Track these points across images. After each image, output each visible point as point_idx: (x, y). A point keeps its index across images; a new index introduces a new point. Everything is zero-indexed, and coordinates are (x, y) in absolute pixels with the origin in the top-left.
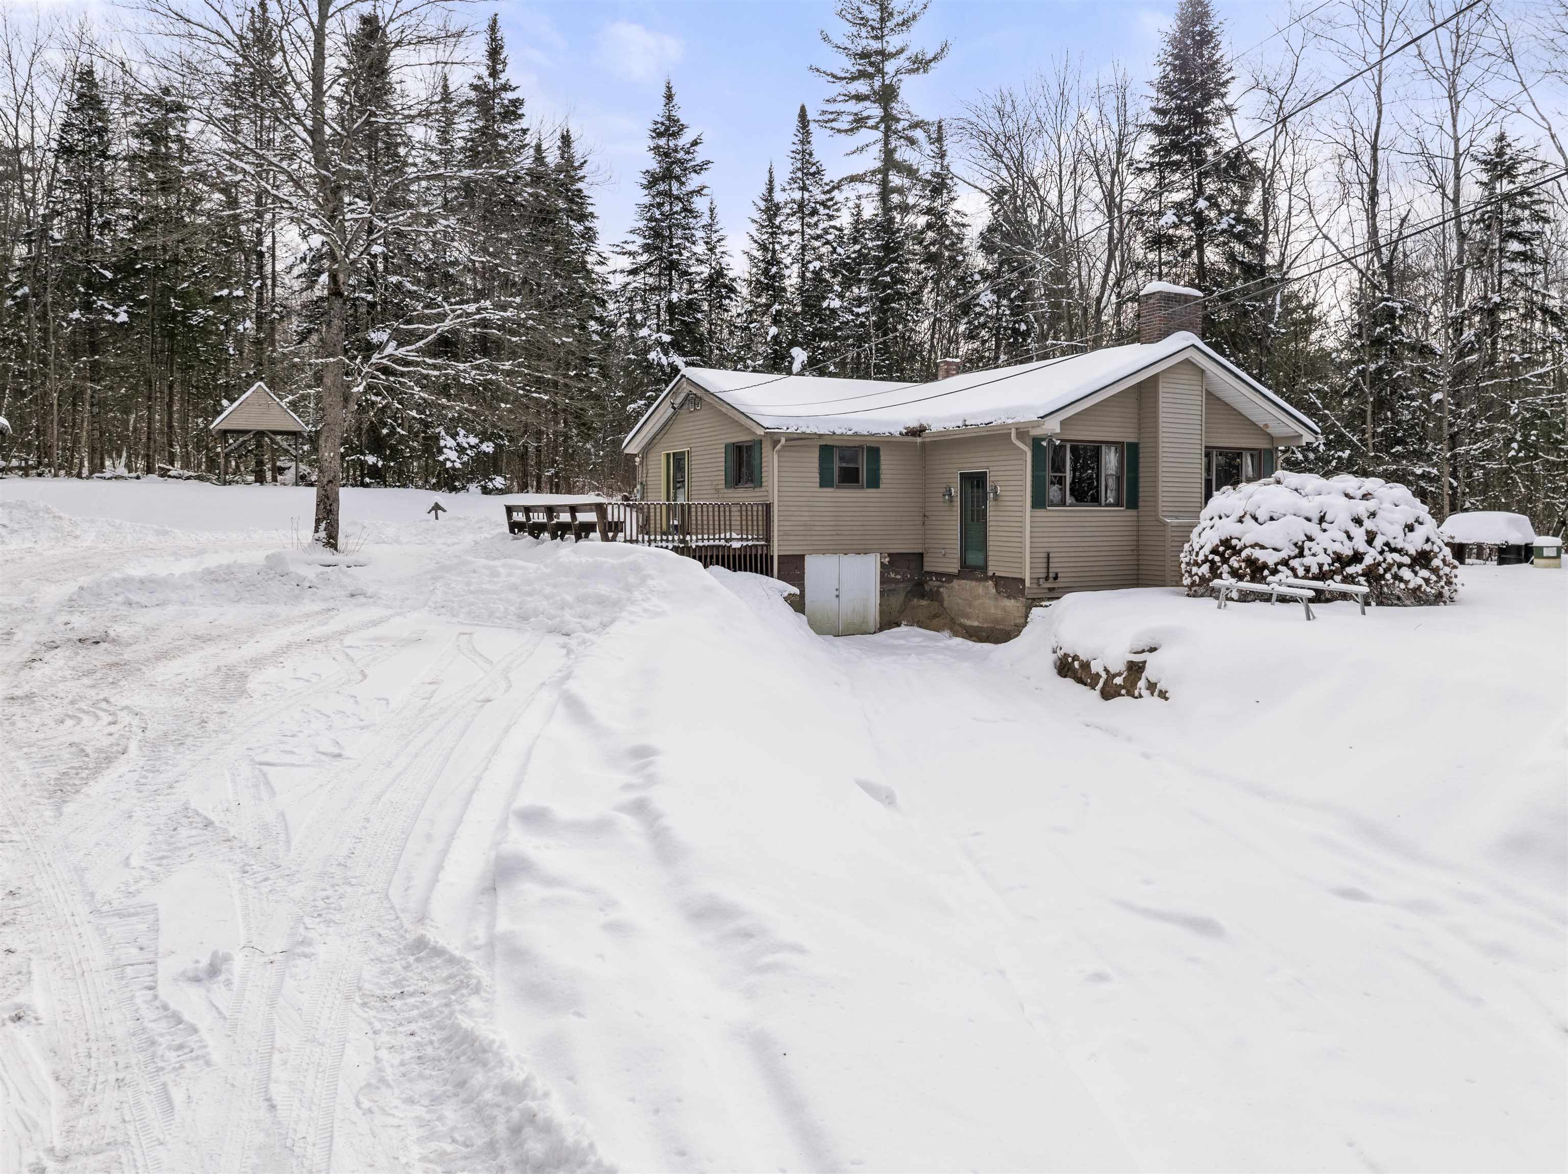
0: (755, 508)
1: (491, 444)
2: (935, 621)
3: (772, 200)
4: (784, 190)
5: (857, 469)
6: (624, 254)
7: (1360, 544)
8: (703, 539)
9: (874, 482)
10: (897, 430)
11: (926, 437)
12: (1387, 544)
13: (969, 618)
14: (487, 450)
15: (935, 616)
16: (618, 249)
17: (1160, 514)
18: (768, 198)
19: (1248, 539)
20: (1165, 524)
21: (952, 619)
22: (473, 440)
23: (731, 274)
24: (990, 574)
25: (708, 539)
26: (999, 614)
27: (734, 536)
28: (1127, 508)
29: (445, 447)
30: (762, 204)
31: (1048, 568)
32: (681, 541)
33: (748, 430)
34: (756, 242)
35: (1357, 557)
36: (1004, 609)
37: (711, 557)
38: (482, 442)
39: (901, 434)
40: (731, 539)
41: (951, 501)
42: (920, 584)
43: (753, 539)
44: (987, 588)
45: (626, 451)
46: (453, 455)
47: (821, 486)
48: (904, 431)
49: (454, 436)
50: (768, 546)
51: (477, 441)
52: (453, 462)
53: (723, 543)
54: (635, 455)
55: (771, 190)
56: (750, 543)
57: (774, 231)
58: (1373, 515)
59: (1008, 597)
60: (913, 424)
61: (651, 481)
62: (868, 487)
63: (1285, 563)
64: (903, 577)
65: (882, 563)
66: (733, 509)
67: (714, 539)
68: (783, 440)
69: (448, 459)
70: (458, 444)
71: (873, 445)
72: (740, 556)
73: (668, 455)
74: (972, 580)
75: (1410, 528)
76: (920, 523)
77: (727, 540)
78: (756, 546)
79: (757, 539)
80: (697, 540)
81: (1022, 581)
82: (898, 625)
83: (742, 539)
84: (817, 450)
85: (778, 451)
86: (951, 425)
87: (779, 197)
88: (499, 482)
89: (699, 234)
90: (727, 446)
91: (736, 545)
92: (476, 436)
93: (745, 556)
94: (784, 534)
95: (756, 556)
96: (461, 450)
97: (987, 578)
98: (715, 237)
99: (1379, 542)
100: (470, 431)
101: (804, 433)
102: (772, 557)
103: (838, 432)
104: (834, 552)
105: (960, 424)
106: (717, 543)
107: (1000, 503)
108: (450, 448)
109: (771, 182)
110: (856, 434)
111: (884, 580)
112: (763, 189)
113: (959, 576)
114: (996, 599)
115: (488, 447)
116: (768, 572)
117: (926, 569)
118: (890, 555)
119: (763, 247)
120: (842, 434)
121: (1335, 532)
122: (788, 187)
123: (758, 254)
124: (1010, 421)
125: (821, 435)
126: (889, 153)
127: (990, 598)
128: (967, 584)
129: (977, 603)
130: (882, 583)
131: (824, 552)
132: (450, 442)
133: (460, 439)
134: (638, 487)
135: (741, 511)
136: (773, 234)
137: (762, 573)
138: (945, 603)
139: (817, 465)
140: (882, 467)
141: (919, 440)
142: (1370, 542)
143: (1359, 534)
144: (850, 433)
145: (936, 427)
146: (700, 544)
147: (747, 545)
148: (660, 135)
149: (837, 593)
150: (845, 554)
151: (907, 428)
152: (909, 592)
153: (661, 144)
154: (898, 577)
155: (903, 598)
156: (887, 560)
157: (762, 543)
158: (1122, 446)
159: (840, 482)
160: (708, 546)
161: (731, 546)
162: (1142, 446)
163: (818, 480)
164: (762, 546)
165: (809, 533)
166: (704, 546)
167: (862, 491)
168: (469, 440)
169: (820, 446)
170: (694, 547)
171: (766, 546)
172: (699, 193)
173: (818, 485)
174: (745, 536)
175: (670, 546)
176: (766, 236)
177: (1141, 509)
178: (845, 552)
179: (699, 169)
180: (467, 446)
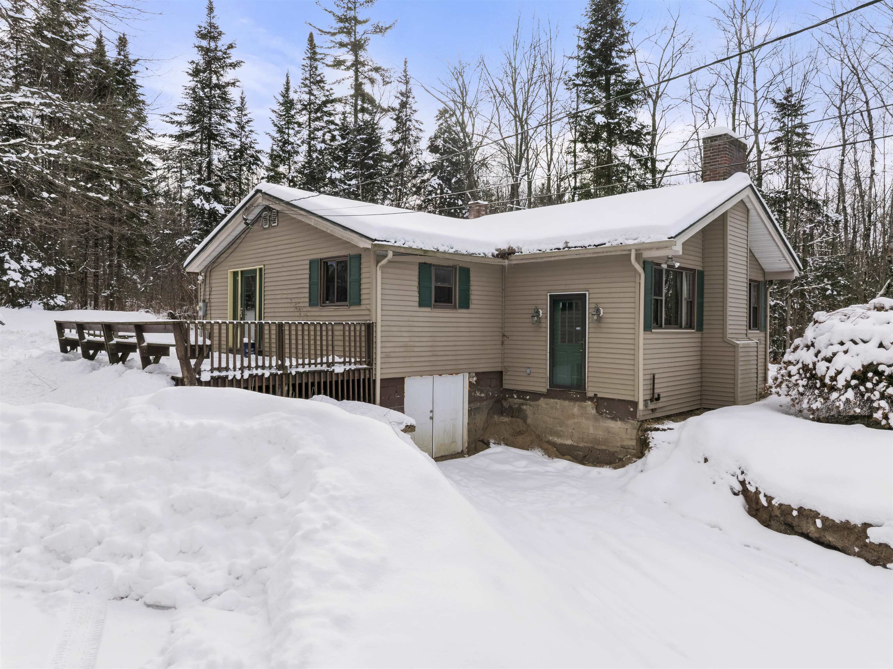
0: (358, 328)
1: (53, 268)
2: (520, 439)
3: (288, 97)
4: (296, 92)
5: (450, 289)
6: (173, 123)
8: (303, 365)
9: (465, 304)
10: (490, 251)
11: (514, 260)
13: (559, 436)
14: (49, 273)
15: (520, 433)
16: (168, 119)
17: (729, 336)
18: (286, 95)
20: (735, 346)
21: (538, 437)
22: (36, 265)
23: (257, 147)
24: (590, 394)
25: (310, 364)
26: (600, 434)
27: (337, 359)
28: (697, 330)
29: (9, 269)
30: (281, 99)
31: (653, 389)
32: (279, 367)
33: (347, 244)
34: (276, 125)
36: (608, 430)
37: (313, 384)
38: (44, 265)
39: (493, 255)
40: (333, 363)
41: (539, 321)
42: (501, 402)
43: (355, 363)
44: (585, 408)
45: (188, 270)
46: (17, 276)
47: (421, 305)
48: (496, 253)
49: (18, 260)
50: (371, 369)
51: (40, 265)
52: (17, 282)
53: (324, 368)
54: (197, 274)
55: (287, 89)
56: (353, 367)
57: (290, 121)
59: (614, 419)
60: (504, 247)
61: (215, 299)
62: (461, 307)
64: (487, 395)
65: (470, 383)
66: (336, 328)
67: (316, 364)
68: (390, 254)
69: (12, 280)
70: (22, 267)
71: (464, 266)
72: (342, 382)
73: (235, 274)
74: (565, 399)
76: (500, 342)
77: (329, 365)
78: (359, 370)
79: (360, 363)
80: (297, 366)
81: (635, 404)
82: (489, 445)
83: (344, 363)
84: (417, 267)
85: (382, 267)
86: (547, 247)
87: (292, 95)
88: (60, 300)
89: (233, 114)
90: (311, 262)
91: (339, 369)
92: (39, 261)
93: (348, 381)
94: (386, 356)
95: (359, 380)
96: (24, 272)
97: (584, 398)
98: (244, 119)
100: (33, 256)
101: (410, 248)
102: (374, 381)
103: (441, 249)
104: (431, 373)
105: (561, 246)
106: (319, 367)
107: (603, 325)
108: (14, 270)
109: (288, 83)
110: (456, 253)
111: (471, 399)
112: (282, 89)
113: (549, 395)
114: (596, 420)
115: (50, 271)
116: (371, 400)
117: (505, 386)
118: (477, 374)
119: (280, 131)
120: (444, 252)
122: (299, 90)
123: (277, 135)
124: (631, 242)
125: (426, 251)
126: (358, 87)
127: (587, 419)
128: (559, 403)
129: (570, 422)
130: (470, 402)
131: (421, 374)
132: (14, 265)
133: (24, 263)
134: (201, 304)
135: (344, 331)
136: (289, 123)
137: (364, 401)
138: (529, 421)
139: (416, 284)
140: (472, 288)
141: (506, 262)
144: (451, 251)
146: (301, 369)
147: (350, 369)
148: (203, 37)
149: (431, 415)
150: (440, 375)
151: (497, 250)
152: (491, 409)
153: (204, 43)
154: (483, 395)
155: (486, 416)
156: (475, 379)
157: (365, 366)
158: (695, 273)
159: (436, 301)
160: (309, 372)
161: (333, 370)
162: (705, 273)
163: (417, 299)
164: (365, 369)
165: (409, 354)
166: (305, 372)
167: (454, 311)
168: (32, 264)
169: (420, 263)
170: (294, 373)
171: (369, 370)
172: (233, 84)
173: (417, 304)
174: (347, 360)
175: (267, 374)
176: (283, 123)
177: (705, 331)
178: (441, 373)
179: (233, 66)
180: (30, 269)
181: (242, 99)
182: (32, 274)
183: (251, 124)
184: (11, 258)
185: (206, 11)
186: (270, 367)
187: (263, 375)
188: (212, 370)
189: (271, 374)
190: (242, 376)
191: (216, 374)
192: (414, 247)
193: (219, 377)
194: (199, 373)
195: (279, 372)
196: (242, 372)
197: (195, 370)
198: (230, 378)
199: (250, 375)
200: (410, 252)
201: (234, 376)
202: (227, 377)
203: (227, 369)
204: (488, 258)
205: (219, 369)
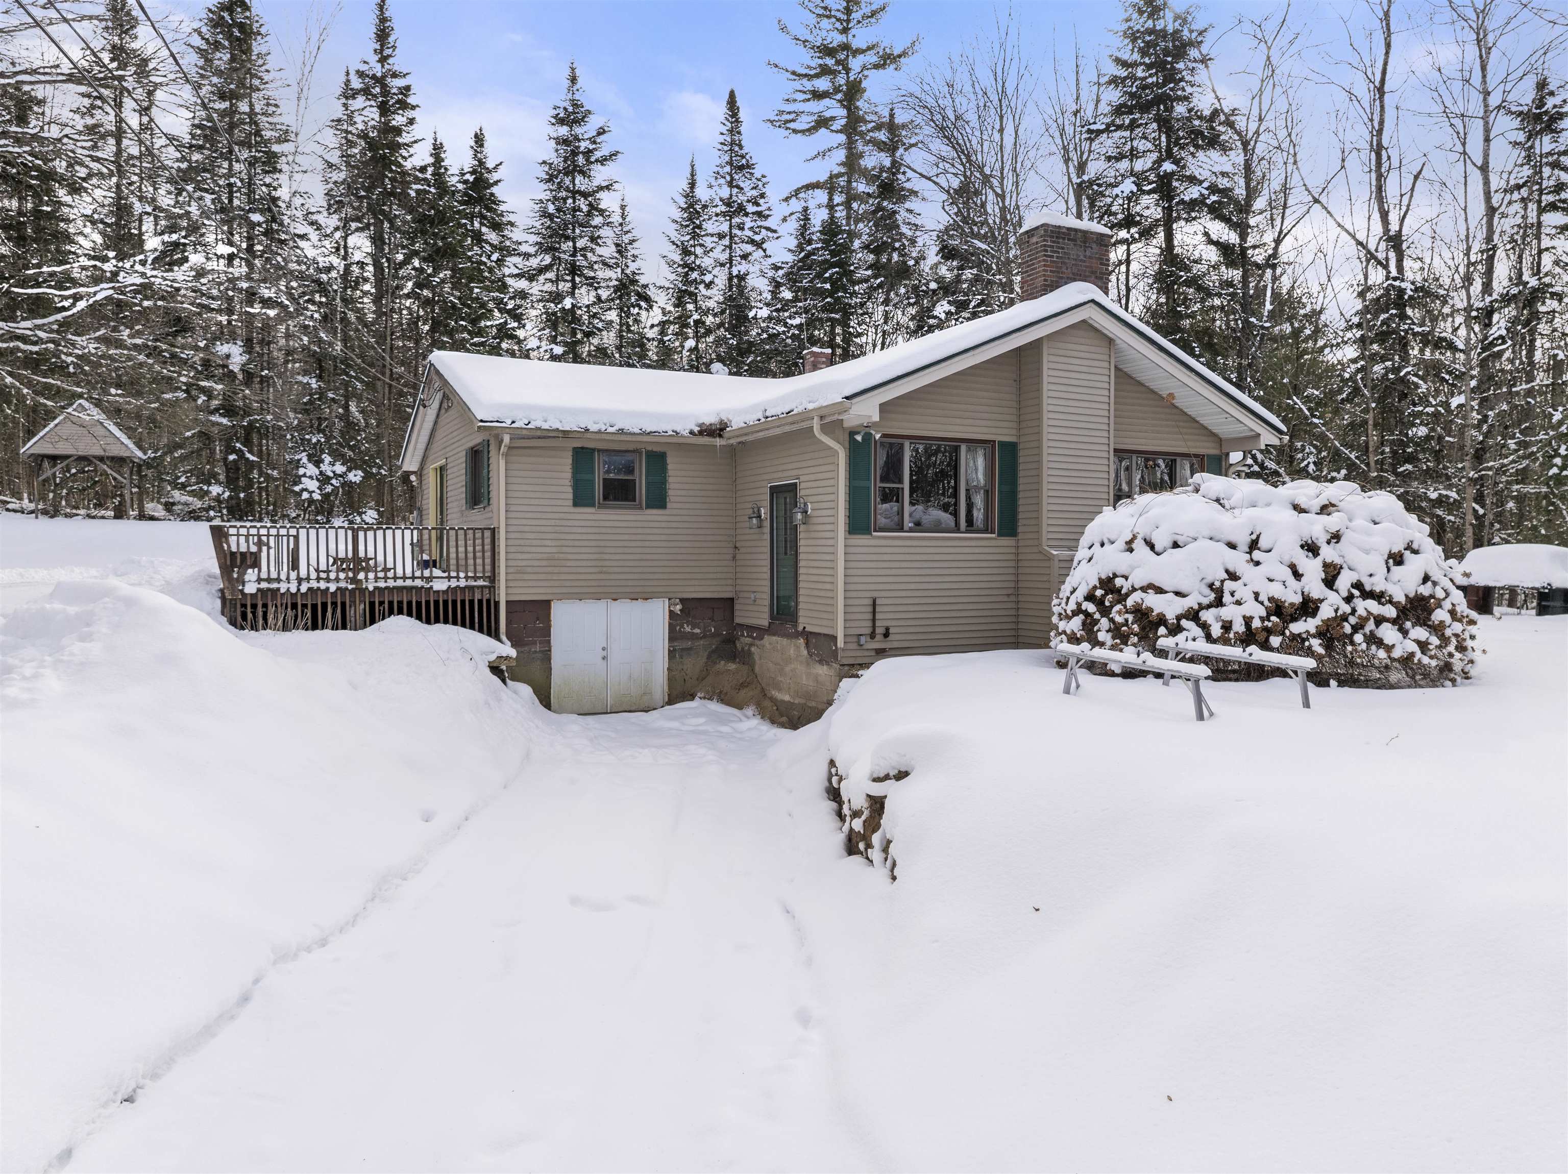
2: (743, 693)
3: (694, 197)
4: (709, 186)
5: (632, 482)
7: (1314, 586)
8: (385, 578)
9: (658, 500)
10: (685, 427)
11: (729, 438)
12: (1358, 585)
13: (780, 690)
15: (742, 686)
17: (1044, 542)
18: (690, 195)
19: (1138, 578)
20: (1049, 558)
21: (763, 690)
22: (339, 468)
23: (643, 280)
24: (800, 628)
25: (395, 578)
27: (438, 573)
28: (1000, 535)
29: (304, 475)
30: (682, 202)
31: (874, 620)
32: (350, 581)
34: (673, 243)
36: (816, 679)
38: (350, 470)
39: (692, 432)
40: (431, 578)
41: (760, 527)
42: (731, 640)
43: (466, 579)
44: (798, 647)
45: (404, 468)
47: (575, 504)
48: (696, 429)
49: (318, 463)
50: (492, 588)
51: (344, 469)
52: (311, 492)
53: (418, 583)
54: (412, 473)
55: (692, 185)
56: (463, 584)
57: (696, 232)
58: (1336, 537)
59: (821, 662)
60: (710, 419)
61: (425, 505)
62: (648, 506)
63: (1193, 615)
64: (704, 631)
65: (671, 611)
67: (404, 578)
68: (507, 439)
69: (306, 490)
70: (321, 472)
71: (656, 449)
72: (446, 602)
73: (436, 469)
74: (782, 635)
75: (1397, 559)
76: (730, 557)
77: (424, 580)
78: (472, 588)
79: (475, 578)
80: (376, 579)
81: (834, 638)
82: (692, 697)
83: (449, 578)
84: (567, 454)
85: (504, 455)
86: (751, 418)
88: (370, 516)
90: (467, 452)
91: (440, 585)
92: (343, 464)
93: (454, 602)
94: (517, 571)
95: (472, 601)
96: (324, 480)
97: (797, 635)
98: (626, 238)
99: (1344, 582)
101: (538, 429)
102: (497, 604)
103: (593, 428)
104: (598, 597)
105: (760, 415)
107: (811, 527)
108: (311, 477)
109: (693, 175)
110: (621, 431)
111: (674, 635)
113: (769, 630)
114: (808, 664)
115: (355, 476)
117: (738, 620)
118: (682, 601)
119: (686, 252)
120: (599, 432)
121: (1273, 566)
122: (713, 183)
123: (677, 258)
124: (811, 406)
126: (852, 158)
127: (801, 663)
128: (778, 642)
129: (788, 669)
130: (671, 639)
131: (580, 597)
132: (312, 470)
133: (326, 468)
134: (415, 513)
135: (458, 538)
138: (757, 668)
139: (569, 475)
140: (670, 480)
141: (718, 442)
142: (1330, 582)
143: (1312, 569)
144: (610, 430)
145: (737, 423)
146: (382, 584)
147: (458, 586)
148: (561, 121)
149: (604, 653)
150: (615, 600)
151: (700, 425)
152: (713, 652)
153: (563, 131)
154: (697, 631)
155: (704, 660)
156: (679, 607)
157: (481, 583)
158: (993, 447)
159: (606, 498)
160: (394, 588)
161: (431, 587)
162: (1021, 446)
163: (571, 496)
164: (482, 587)
165: (556, 570)
166: (386, 588)
167: (639, 512)
168: (335, 468)
169: (574, 449)
170: (371, 588)
171: (489, 587)
172: (608, 188)
173: (571, 503)
174: (453, 574)
175: (333, 587)
176: (688, 237)
177: (1020, 536)
178: (614, 596)
179: (603, 161)
180: (331, 475)
181: (623, 207)
182: (334, 481)
183: (635, 245)
184: (309, 460)
185: (567, 83)
186: (337, 580)
187: (328, 589)
188: (259, 580)
189: (338, 589)
190: (299, 590)
191: (264, 585)
192: (545, 426)
193: (269, 589)
194: (244, 584)
195: (350, 587)
196: (300, 584)
197: (237, 580)
198: (282, 591)
199: (310, 589)
200: (539, 433)
201: (288, 589)
202: (278, 589)
203: (278, 580)
204: (682, 436)
205: (269, 580)
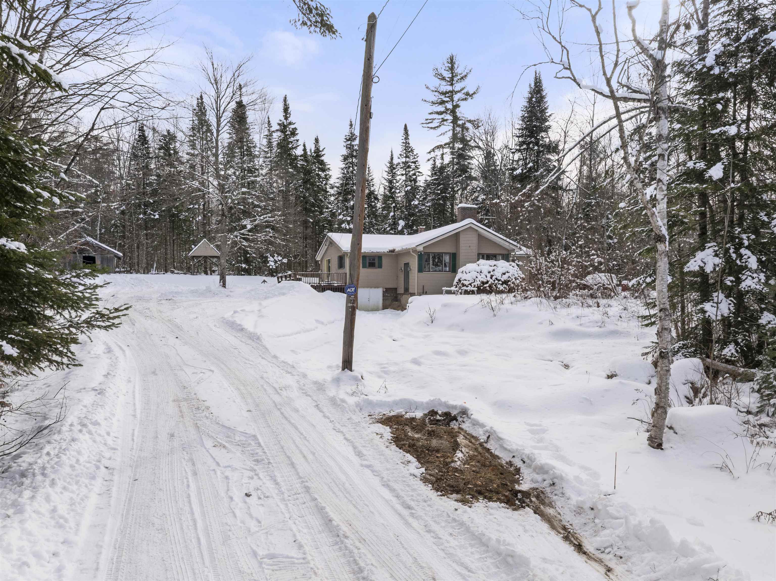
2: (399, 308)
3: (393, 163)
4: (398, 158)
7: (489, 279)
9: (380, 266)
10: (387, 250)
11: (396, 253)
12: (496, 279)
18: (391, 162)
19: (463, 278)
22: (280, 258)
24: (410, 293)
28: (451, 272)
29: (270, 261)
33: (341, 252)
34: (386, 180)
35: (487, 282)
38: (283, 258)
41: (402, 272)
42: (396, 297)
44: (409, 296)
45: (317, 260)
46: (272, 264)
47: (363, 268)
48: (389, 251)
49: (273, 257)
54: (319, 261)
56: (340, 284)
58: (494, 270)
60: (391, 249)
61: (323, 268)
62: (378, 268)
63: (470, 284)
64: (389, 295)
65: (383, 291)
71: (380, 255)
73: (327, 260)
75: (504, 274)
76: (396, 279)
78: (342, 285)
79: (343, 283)
87: (396, 161)
90: (338, 257)
95: (342, 288)
96: (276, 262)
99: (494, 278)
100: (279, 254)
104: (368, 287)
105: (401, 248)
107: (411, 272)
111: (384, 296)
113: (404, 294)
115: (285, 261)
118: (386, 288)
119: (389, 182)
120: (368, 252)
121: (483, 275)
123: (387, 184)
124: (410, 247)
126: (455, 135)
128: (406, 296)
131: (364, 287)
132: (271, 259)
133: (275, 258)
136: (393, 176)
140: (382, 262)
141: (393, 254)
142: (491, 278)
143: (489, 276)
148: (348, 140)
149: (368, 299)
152: (393, 300)
155: (390, 301)
156: (385, 290)
158: (450, 254)
159: (370, 266)
161: (334, 285)
162: (457, 254)
167: (375, 269)
176: (391, 177)
178: (371, 287)
182: (278, 262)
183: (373, 181)
184: (271, 256)
204: (385, 253)
